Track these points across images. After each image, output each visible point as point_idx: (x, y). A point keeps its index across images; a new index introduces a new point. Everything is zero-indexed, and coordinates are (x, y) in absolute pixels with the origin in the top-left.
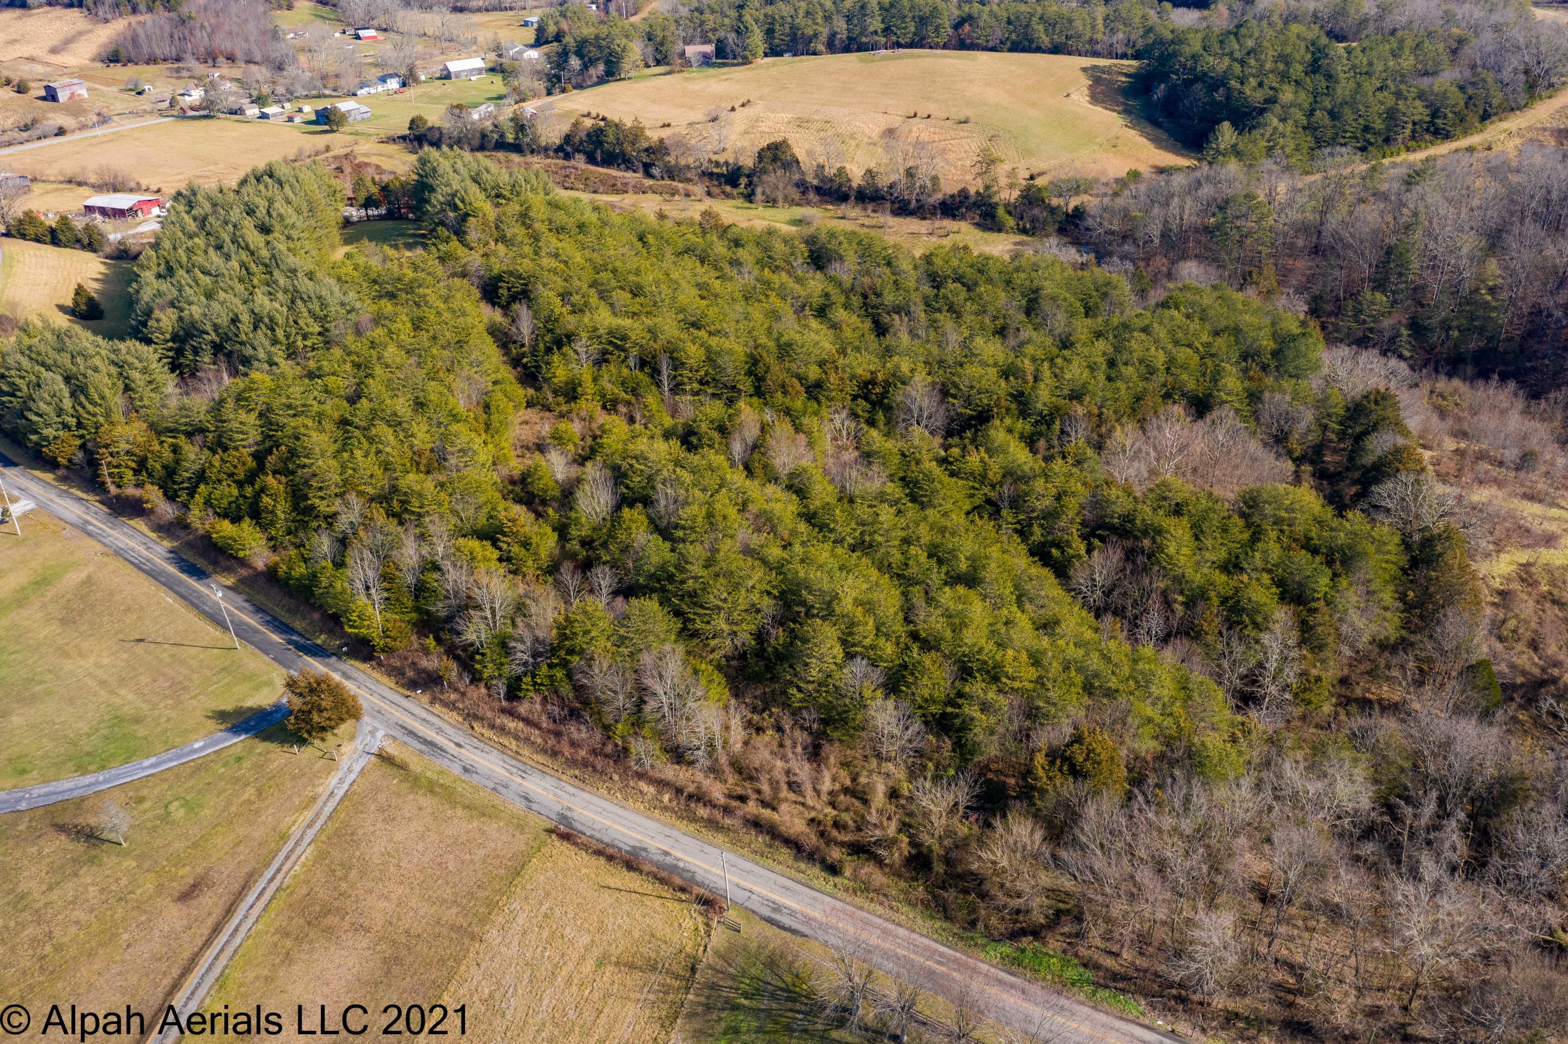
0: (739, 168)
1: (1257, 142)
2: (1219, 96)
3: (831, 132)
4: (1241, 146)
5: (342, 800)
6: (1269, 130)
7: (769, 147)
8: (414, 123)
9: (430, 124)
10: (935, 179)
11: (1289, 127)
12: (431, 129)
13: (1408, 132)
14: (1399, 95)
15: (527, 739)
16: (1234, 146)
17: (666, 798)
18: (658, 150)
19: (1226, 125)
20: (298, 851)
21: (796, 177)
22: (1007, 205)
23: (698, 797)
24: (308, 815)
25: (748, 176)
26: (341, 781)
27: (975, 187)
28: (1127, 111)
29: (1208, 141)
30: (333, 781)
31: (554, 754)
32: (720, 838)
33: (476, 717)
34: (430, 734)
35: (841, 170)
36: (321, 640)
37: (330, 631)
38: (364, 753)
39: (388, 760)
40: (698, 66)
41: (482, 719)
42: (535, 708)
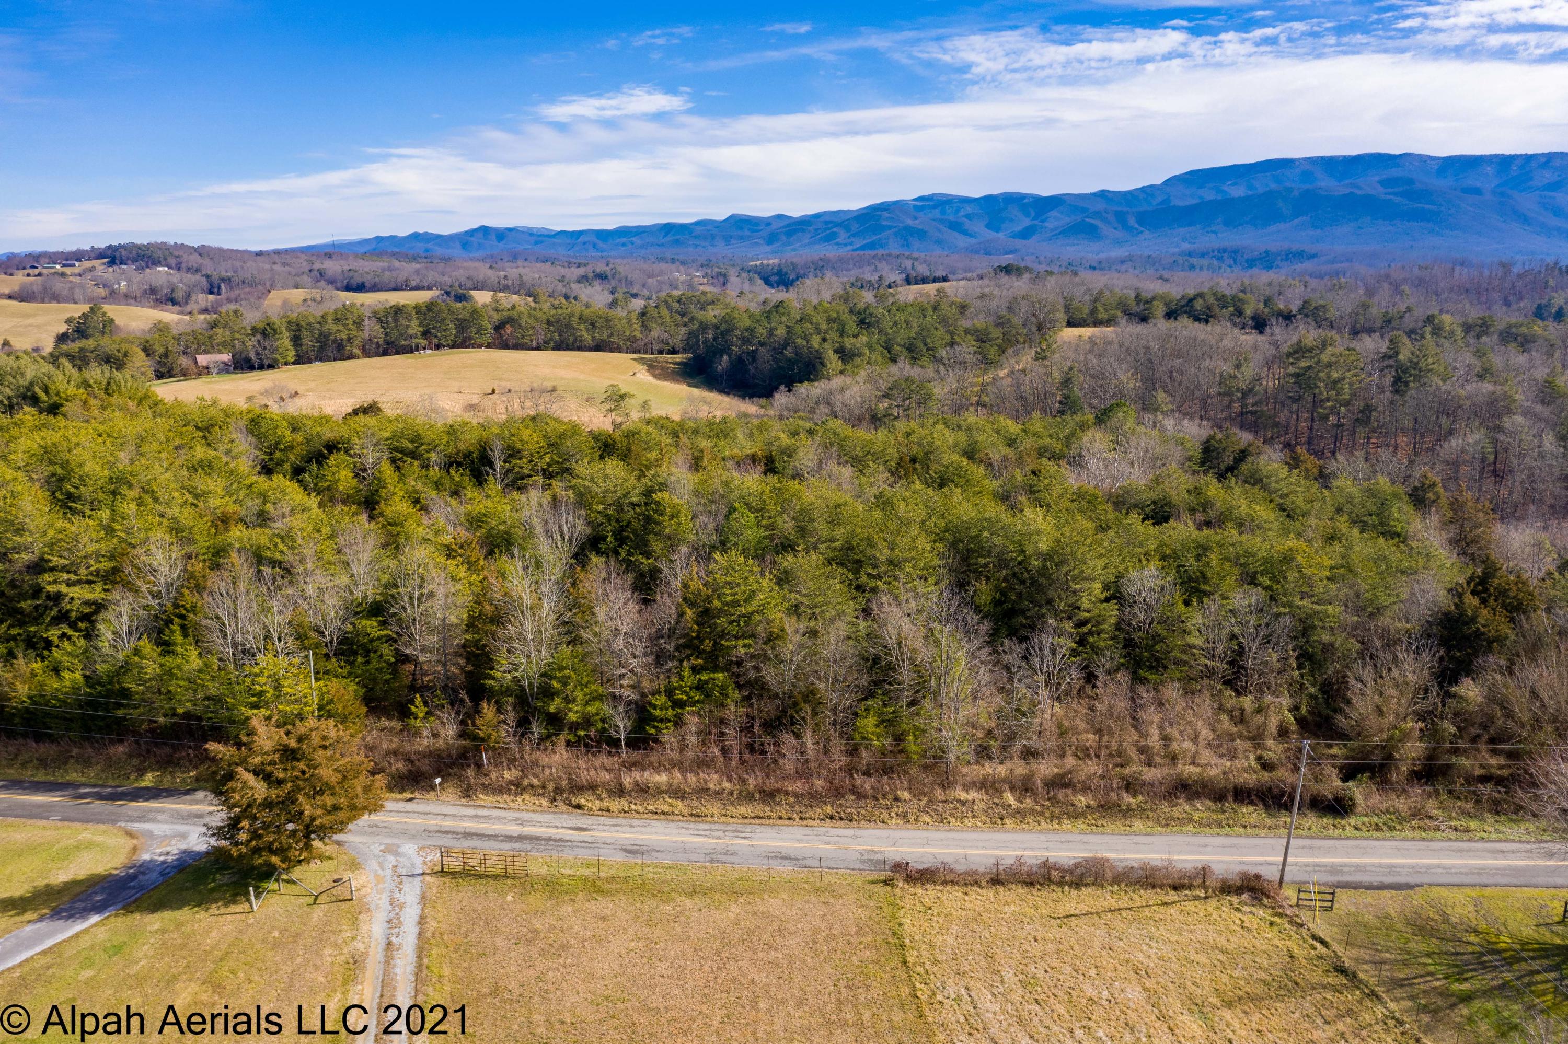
5: (420, 950)
15: (702, 791)
16: (842, 372)
17: (1010, 798)
23: (1064, 784)
26: (393, 923)
30: (376, 929)
31: (769, 796)
33: (577, 788)
36: (148, 780)
37: (167, 764)
38: (400, 877)
39: (465, 874)
40: (220, 372)
41: (592, 787)
42: (692, 739)
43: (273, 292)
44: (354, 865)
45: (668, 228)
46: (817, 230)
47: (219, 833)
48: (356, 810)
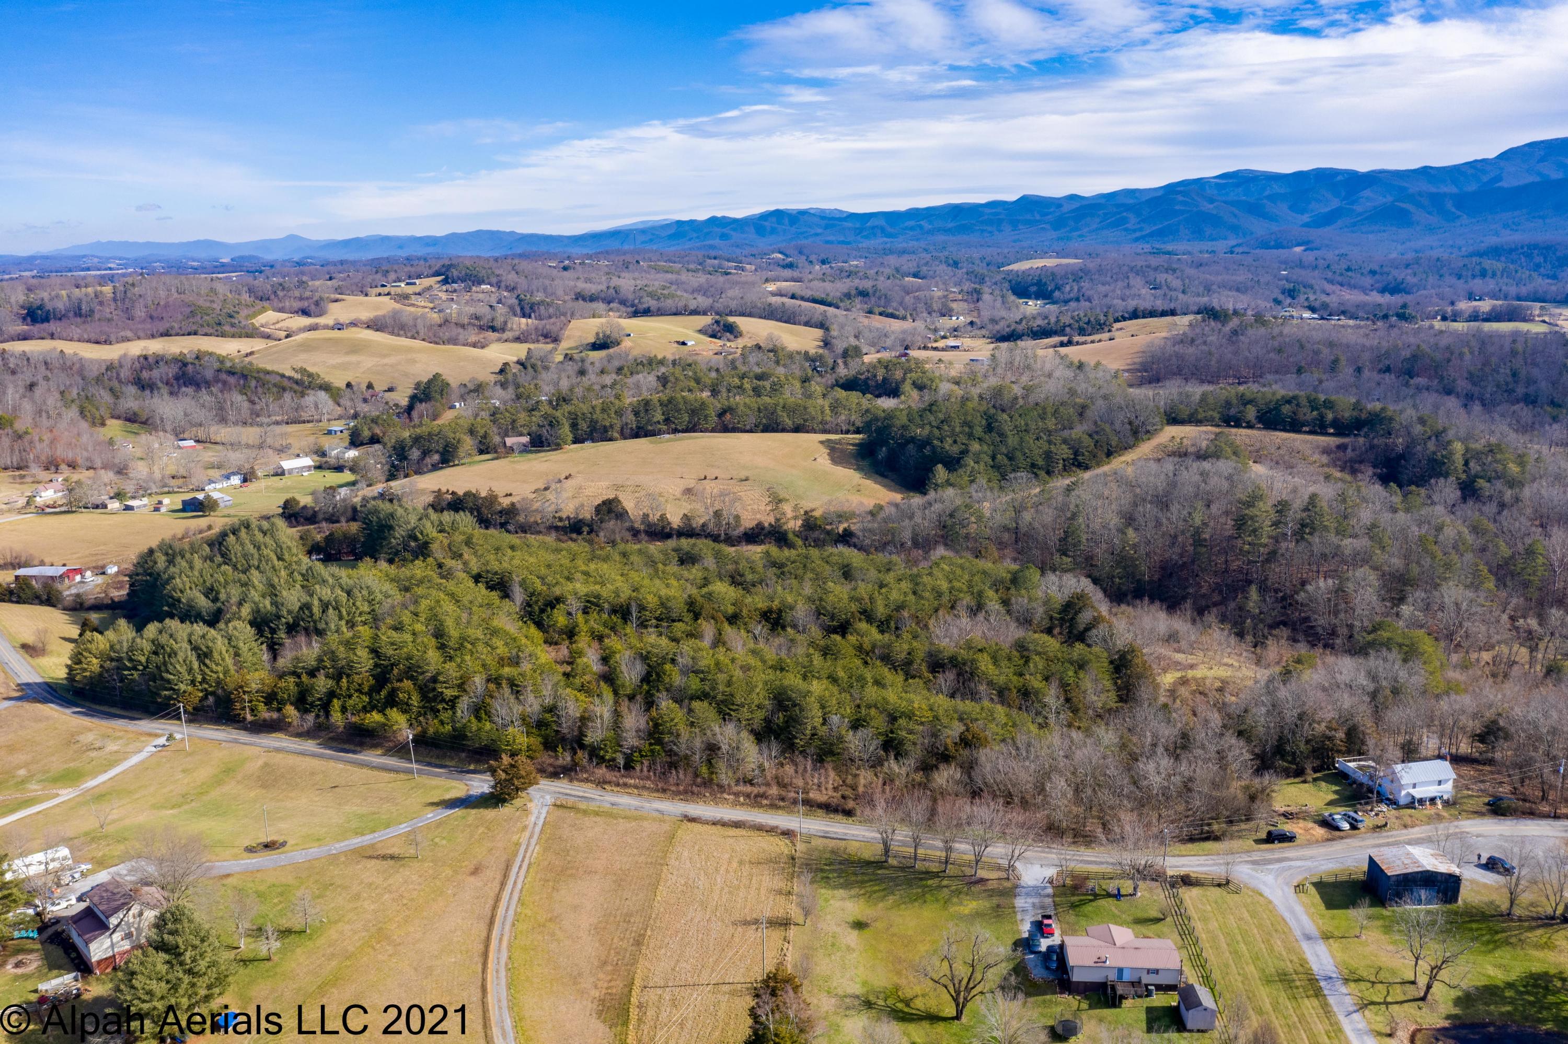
0: (581, 521)
1: (962, 476)
2: (927, 451)
3: (643, 493)
4: (952, 480)
5: (543, 825)
6: (969, 469)
7: (604, 503)
8: (287, 504)
9: (302, 504)
10: (737, 518)
11: (982, 466)
12: (305, 507)
13: (1061, 466)
14: (1050, 442)
15: (644, 787)
16: (947, 481)
17: (742, 799)
18: (511, 512)
19: (940, 466)
20: (531, 848)
21: (627, 524)
22: (794, 532)
23: (763, 796)
24: (527, 834)
25: (588, 526)
26: (538, 818)
27: (768, 520)
28: (859, 469)
29: (929, 479)
30: (532, 819)
31: (664, 791)
32: (780, 812)
33: (605, 782)
34: (581, 794)
35: (663, 517)
36: (472, 767)
37: (478, 762)
38: (543, 805)
39: (561, 806)
40: (521, 452)
41: (610, 782)
42: (645, 769)
43: (573, 322)
44: (531, 801)
45: (956, 211)
46: (1105, 214)
47: (493, 787)
48: (531, 784)
